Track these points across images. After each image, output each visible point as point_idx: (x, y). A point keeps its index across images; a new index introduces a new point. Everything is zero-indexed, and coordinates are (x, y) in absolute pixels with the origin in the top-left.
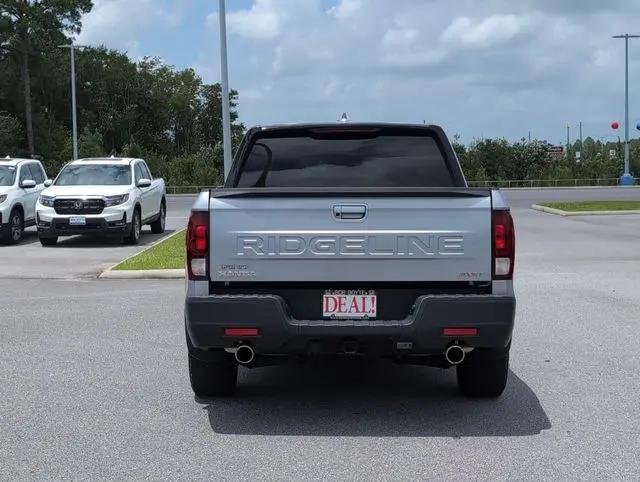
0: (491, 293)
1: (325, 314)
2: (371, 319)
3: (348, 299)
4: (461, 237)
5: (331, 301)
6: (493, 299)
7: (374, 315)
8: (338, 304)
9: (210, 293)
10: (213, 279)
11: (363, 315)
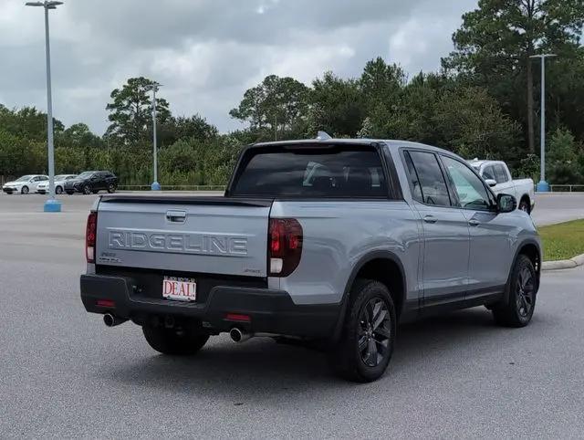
0: (267, 287)
1: (164, 295)
2: (192, 301)
3: (179, 284)
4: (246, 239)
5: (168, 285)
6: (269, 292)
7: (194, 298)
8: (173, 288)
9: (97, 273)
10: (97, 263)
11: (187, 298)
